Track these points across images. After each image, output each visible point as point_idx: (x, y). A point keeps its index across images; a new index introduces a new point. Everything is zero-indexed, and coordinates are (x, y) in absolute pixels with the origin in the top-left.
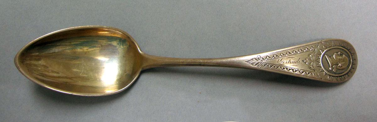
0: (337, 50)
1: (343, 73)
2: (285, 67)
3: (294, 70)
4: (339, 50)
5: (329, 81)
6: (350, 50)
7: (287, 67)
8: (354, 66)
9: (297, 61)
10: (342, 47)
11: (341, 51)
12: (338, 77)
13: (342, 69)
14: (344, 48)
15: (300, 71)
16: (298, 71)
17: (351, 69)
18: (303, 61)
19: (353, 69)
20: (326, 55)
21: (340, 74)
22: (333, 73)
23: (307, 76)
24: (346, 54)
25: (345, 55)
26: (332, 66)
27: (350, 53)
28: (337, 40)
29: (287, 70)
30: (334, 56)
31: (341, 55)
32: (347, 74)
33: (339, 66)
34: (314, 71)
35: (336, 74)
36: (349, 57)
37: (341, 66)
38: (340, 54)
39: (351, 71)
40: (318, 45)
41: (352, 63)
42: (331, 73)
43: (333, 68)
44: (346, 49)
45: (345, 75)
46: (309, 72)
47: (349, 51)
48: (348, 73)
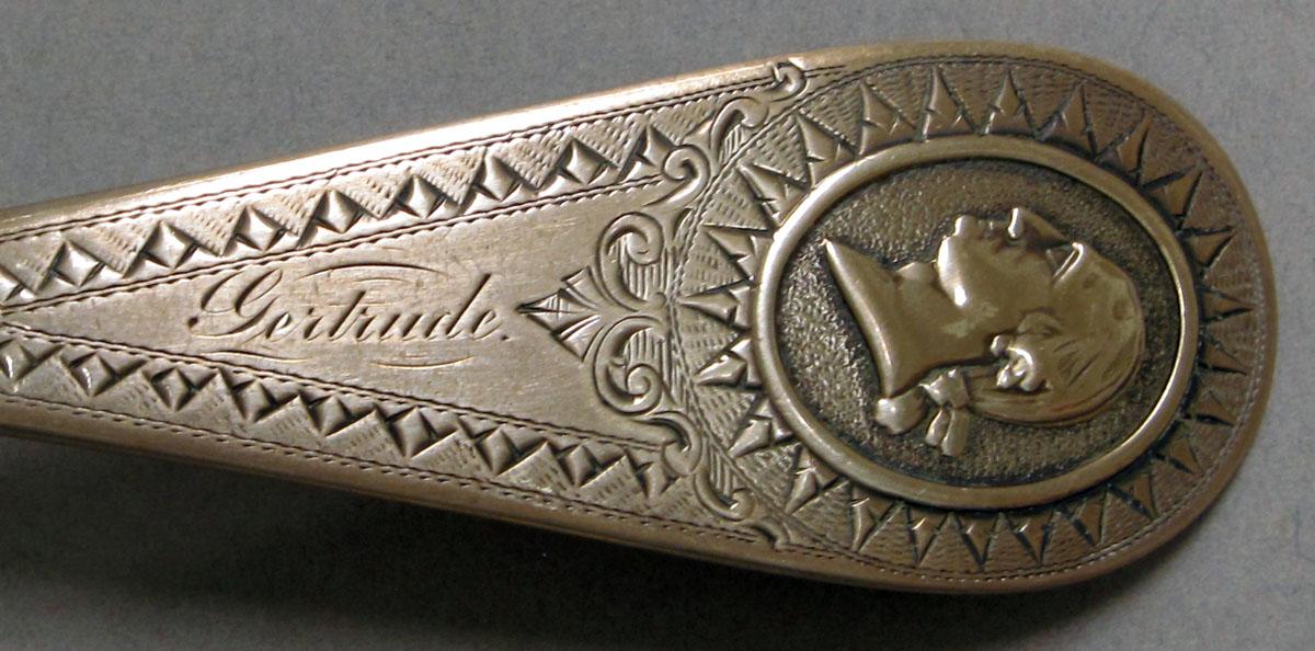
0: (987, 187)
1: (1071, 465)
2: (293, 384)
3: (409, 426)
4: (1018, 184)
5: (869, 560)
6: (1174, 193)
7: (316, 391)
8: (1220, 393)
9: (452, 305)
10: (1053, 141)
11: (1047, 192)
12: (988, 514)
13: (1051, 426)
14: (1091, 155)
15: (478, 438)
16: (458, 434)
17: (1175, 427)
18: (527, 309)
19: (1206, 428)
20: (842, 241)
21: (1013, 480)
22: (915, 472)
23: (567, 504)
24: (1114, 234)
25: (1095, 245)
26: (909, 385)
27: (1174, 220)
28: (998, 60)
29: (316, 418)
30: (945, 258)
31: (1044, 244)
32: (1114, 482)
33: (1014, 388)
34: (659, 435)
35: (955, 480)
36: (1150, 274)
37: (1039, 388)
38: (1025, 225)
39: (1173, 450)
40: (735, 117)
41: (1201, 352)
42: (888, 463)
43: (928, 407)
44: (1109, 167)
45: (1092, 491)
46: (599, 451)
47: (1156, 203)
48: (1128, 471)
